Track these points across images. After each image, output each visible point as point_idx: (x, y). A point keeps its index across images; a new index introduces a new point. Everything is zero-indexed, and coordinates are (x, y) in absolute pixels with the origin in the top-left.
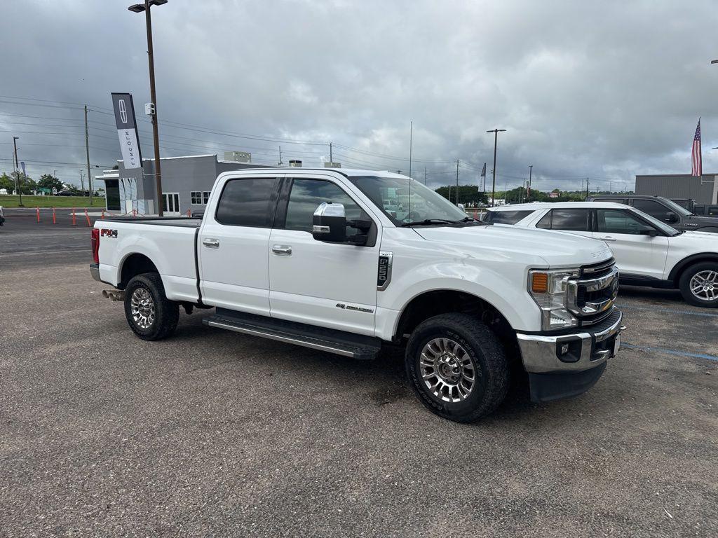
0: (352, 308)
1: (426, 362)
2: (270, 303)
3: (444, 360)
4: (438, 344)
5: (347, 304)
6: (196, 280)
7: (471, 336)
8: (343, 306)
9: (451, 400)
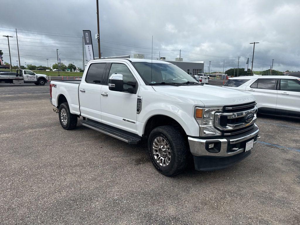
0: (128, 121)
1: (155, 147)
2: (102, 117)
3: (160, 147)
4: (159, 140)
5: (127, 119)
6: (79, 106)
7: (170, 137)
8: (125, 120)
9: (163, 165)
